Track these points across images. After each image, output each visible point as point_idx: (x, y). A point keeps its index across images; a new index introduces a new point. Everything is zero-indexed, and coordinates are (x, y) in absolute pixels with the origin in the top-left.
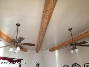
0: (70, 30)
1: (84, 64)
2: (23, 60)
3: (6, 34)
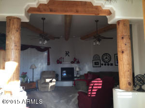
0: (97, 21)
1: (115, 55)
2: (50, 48)
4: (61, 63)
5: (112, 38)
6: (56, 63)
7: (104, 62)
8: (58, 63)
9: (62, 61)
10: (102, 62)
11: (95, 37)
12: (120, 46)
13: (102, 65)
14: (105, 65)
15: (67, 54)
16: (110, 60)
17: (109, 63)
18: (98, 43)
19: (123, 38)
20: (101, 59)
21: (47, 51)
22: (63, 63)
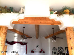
0: (53, 28)
1: (65, 48)
2: (28, 43)
3: (18, 31)
4: (34, 52)
5: (63, 38)
6: (31, 52)
7: (60, 52)
8: (32, 52)
9: (34, 51)
12: (69, 44)
13: (58, 54)
14: (60, 54)
15: (37, 47)
16: (63, 51)
17: (63, 53)
18: (54, 41)
19: (70, 38)
21: (26, 45)
22: (35, 52)
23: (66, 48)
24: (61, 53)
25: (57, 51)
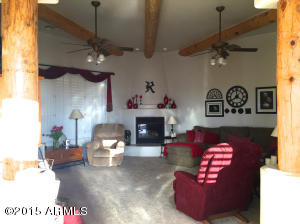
0: (220, 9)
1: (257, 89)
2: (113, 74)
4: (136, 107)
5: (255, 50)
6: (126, 106)
7: (232, 105)
8: (130, 108)
9: (139, 103)
10: (227, 106)
11: (215, 47)
13: (227, 111)
14: (234, 111)
15: (149, 87)
16: (245, 102)
17: (243, 108)
18: (221, 61)
19: (293, 43)
20: (224, 98)
21: (106, 81)
22: (140, 106)
23: (259, 91)
24: (237, 109)
25: (222, 101)
